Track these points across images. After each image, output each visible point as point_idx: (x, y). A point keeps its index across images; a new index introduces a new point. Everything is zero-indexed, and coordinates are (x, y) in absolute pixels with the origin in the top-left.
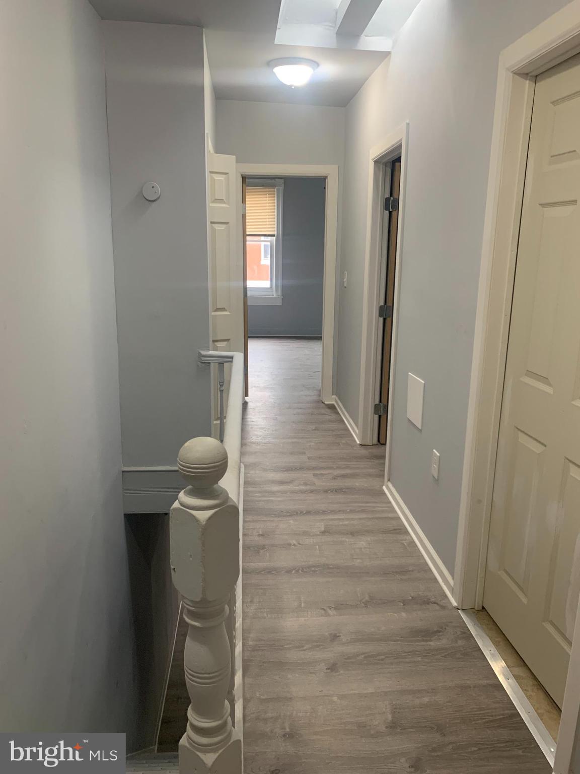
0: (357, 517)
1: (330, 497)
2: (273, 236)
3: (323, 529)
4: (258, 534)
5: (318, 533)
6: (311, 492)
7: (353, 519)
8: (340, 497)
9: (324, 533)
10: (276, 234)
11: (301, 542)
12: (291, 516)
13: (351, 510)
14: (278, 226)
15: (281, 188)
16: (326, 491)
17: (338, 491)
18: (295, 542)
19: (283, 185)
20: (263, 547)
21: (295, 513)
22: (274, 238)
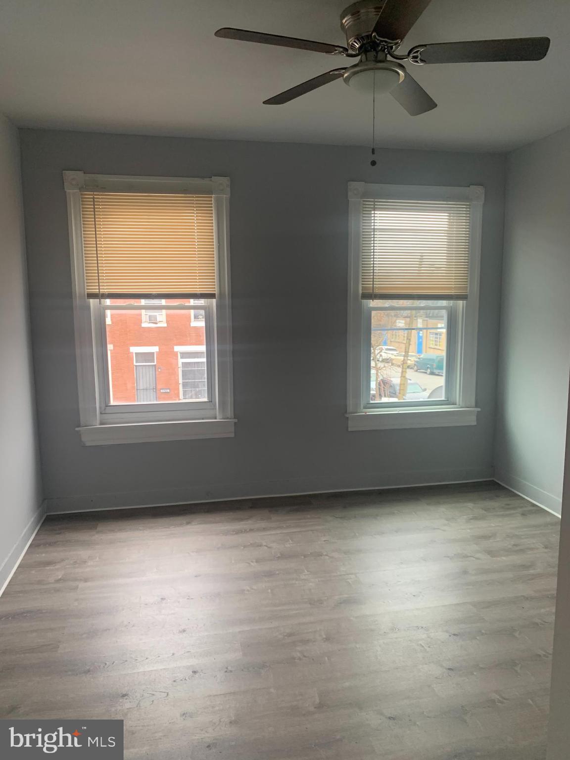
2: (212, 296)
10: (216, 291)
14: (220, 276)
15: (225, 197)
19: (229, 189)
22: (214, 301)
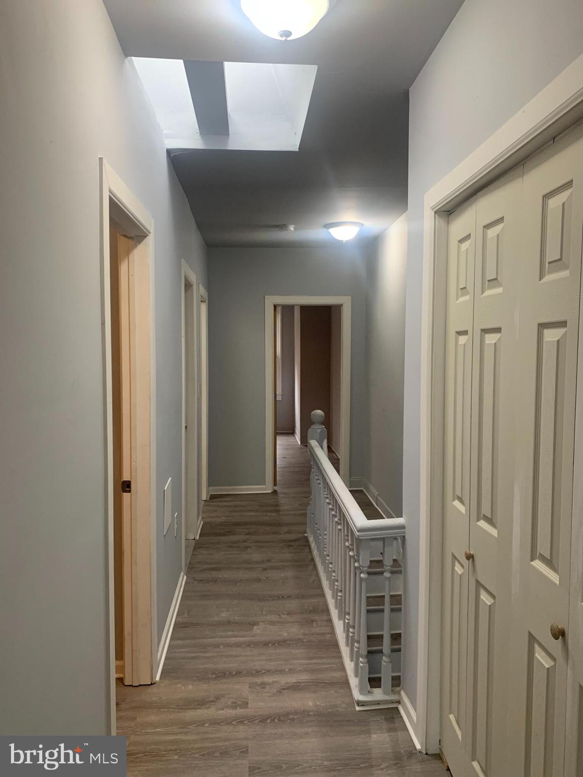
0: (217, 639)
1: (235, 665)
3: (255, 627)
4: (317, 622)
5: (261, 624)
6: (258, 673)
7: (221, 637)
8: (222, 665)
9: (255, 624)
11: (278, 616)
12: (285, 641)
13: (219, 647)
16: (239, 673)
17: (223, 675)
18: (283, 616)
20: (311, 612)
21: (280, 643)
